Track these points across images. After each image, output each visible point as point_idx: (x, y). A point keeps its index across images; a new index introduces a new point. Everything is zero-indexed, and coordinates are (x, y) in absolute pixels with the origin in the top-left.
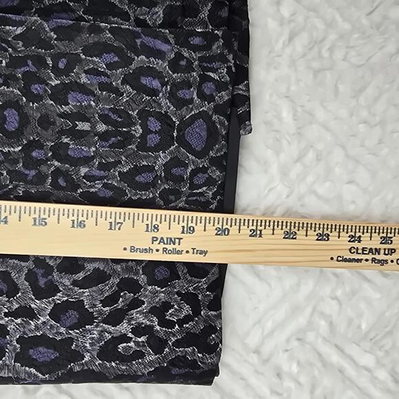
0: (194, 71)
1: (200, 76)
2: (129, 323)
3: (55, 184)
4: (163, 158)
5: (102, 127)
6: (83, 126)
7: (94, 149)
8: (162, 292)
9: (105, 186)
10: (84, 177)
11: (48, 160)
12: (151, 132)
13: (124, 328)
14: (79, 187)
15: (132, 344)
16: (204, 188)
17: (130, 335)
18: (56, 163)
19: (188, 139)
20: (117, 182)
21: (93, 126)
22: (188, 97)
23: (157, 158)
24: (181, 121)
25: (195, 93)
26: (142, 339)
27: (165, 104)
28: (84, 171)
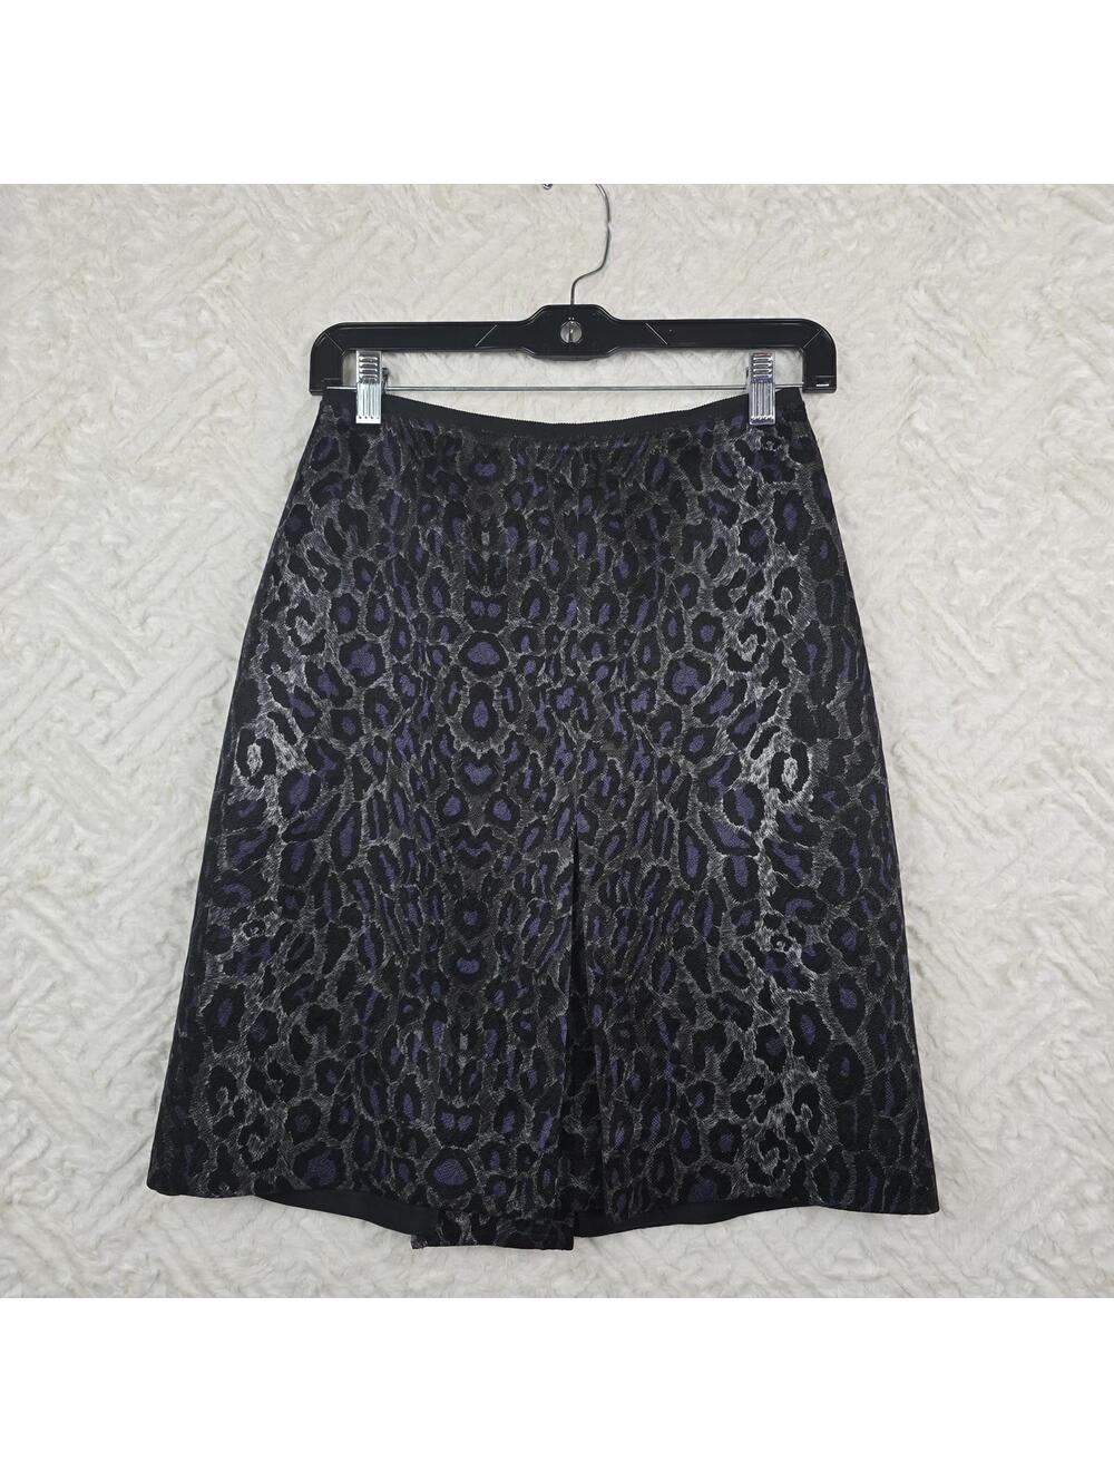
0: (519, 1172)
1: (513, 1179)
2: (250, 1095)
3: (405, 1001)
4: (428, 1128)
5: (462, 1062)
6: (464, 1042)
7: (440, 1049)
8: (280, 1125)
9: (402, 1057)
10: (412, 1033)
11: (431, 997)
12: (457, 1119)
13: (245, 1091)
14: (402, 1027)
15: (227, 1100)
16: (394, 1175)
17: (236, 1098)
18: (427, 1005)
19: (448, 1162)
20: (406, 1072)
21: (464, 1053)
22: (492, 1164)
23: (428, 1121)
24: (467, 1155)
25: (495, 1173)
26: (231, 1113)
27: (486, 1137)
28: (419, 1034)
